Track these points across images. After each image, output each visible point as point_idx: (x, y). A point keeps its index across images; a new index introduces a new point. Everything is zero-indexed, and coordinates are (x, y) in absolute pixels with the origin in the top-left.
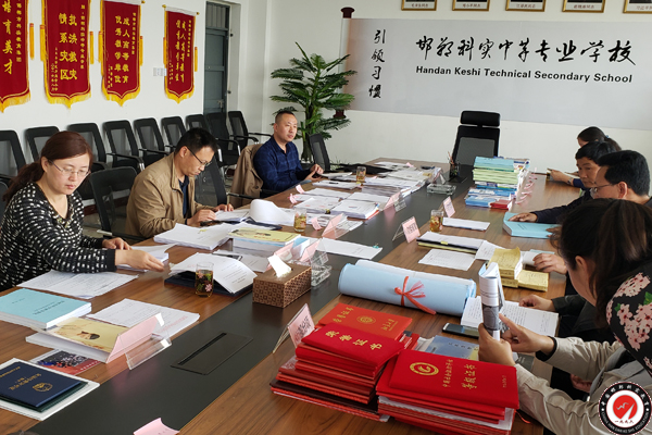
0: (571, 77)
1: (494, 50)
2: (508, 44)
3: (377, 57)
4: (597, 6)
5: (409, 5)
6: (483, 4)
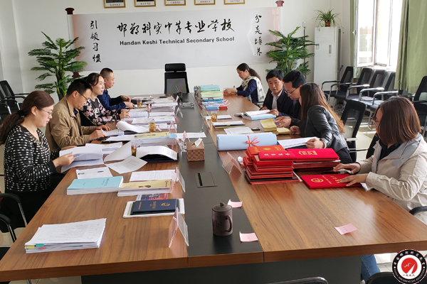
0: (205, 40)
1: (163, 29)
2: (169, 25)
3: (94, 37)
4: (212, 1)
5: (108, 5)
6: (152, 3)
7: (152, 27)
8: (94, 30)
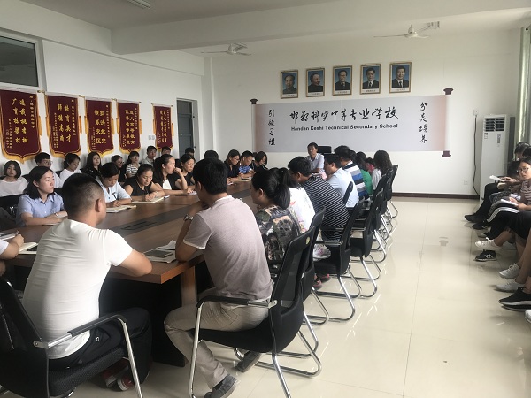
0: (368, 127)
1: (329, 116)
2: (336, 112)
3: (271, 123)
4: (377, 90)
5: (284, 96)
6: (321, 93)
7: (320, 114)
8: (272, 118)
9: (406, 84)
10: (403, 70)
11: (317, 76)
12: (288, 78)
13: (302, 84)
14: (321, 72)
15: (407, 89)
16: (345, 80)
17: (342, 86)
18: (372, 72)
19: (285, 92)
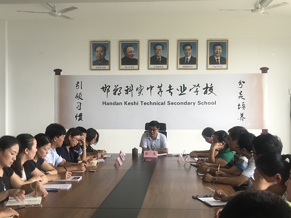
0: (186, 103)
1: (144, 91)
2: (152, 88)
3: (78, 97)
4: (194, 66)
5: (94, 67)
6: (136, 67)
7: (135, 89)
8: (79, 91)
9: (224, 61)
10: (219, 47)
11: (131, 49)
12: (99, 49)
13: (115, 55)
14: (135, 44)
15: (224, 66)
16: (161, 54)
17: (158, 60)
18: (189, 47)
19: (95, 63)
